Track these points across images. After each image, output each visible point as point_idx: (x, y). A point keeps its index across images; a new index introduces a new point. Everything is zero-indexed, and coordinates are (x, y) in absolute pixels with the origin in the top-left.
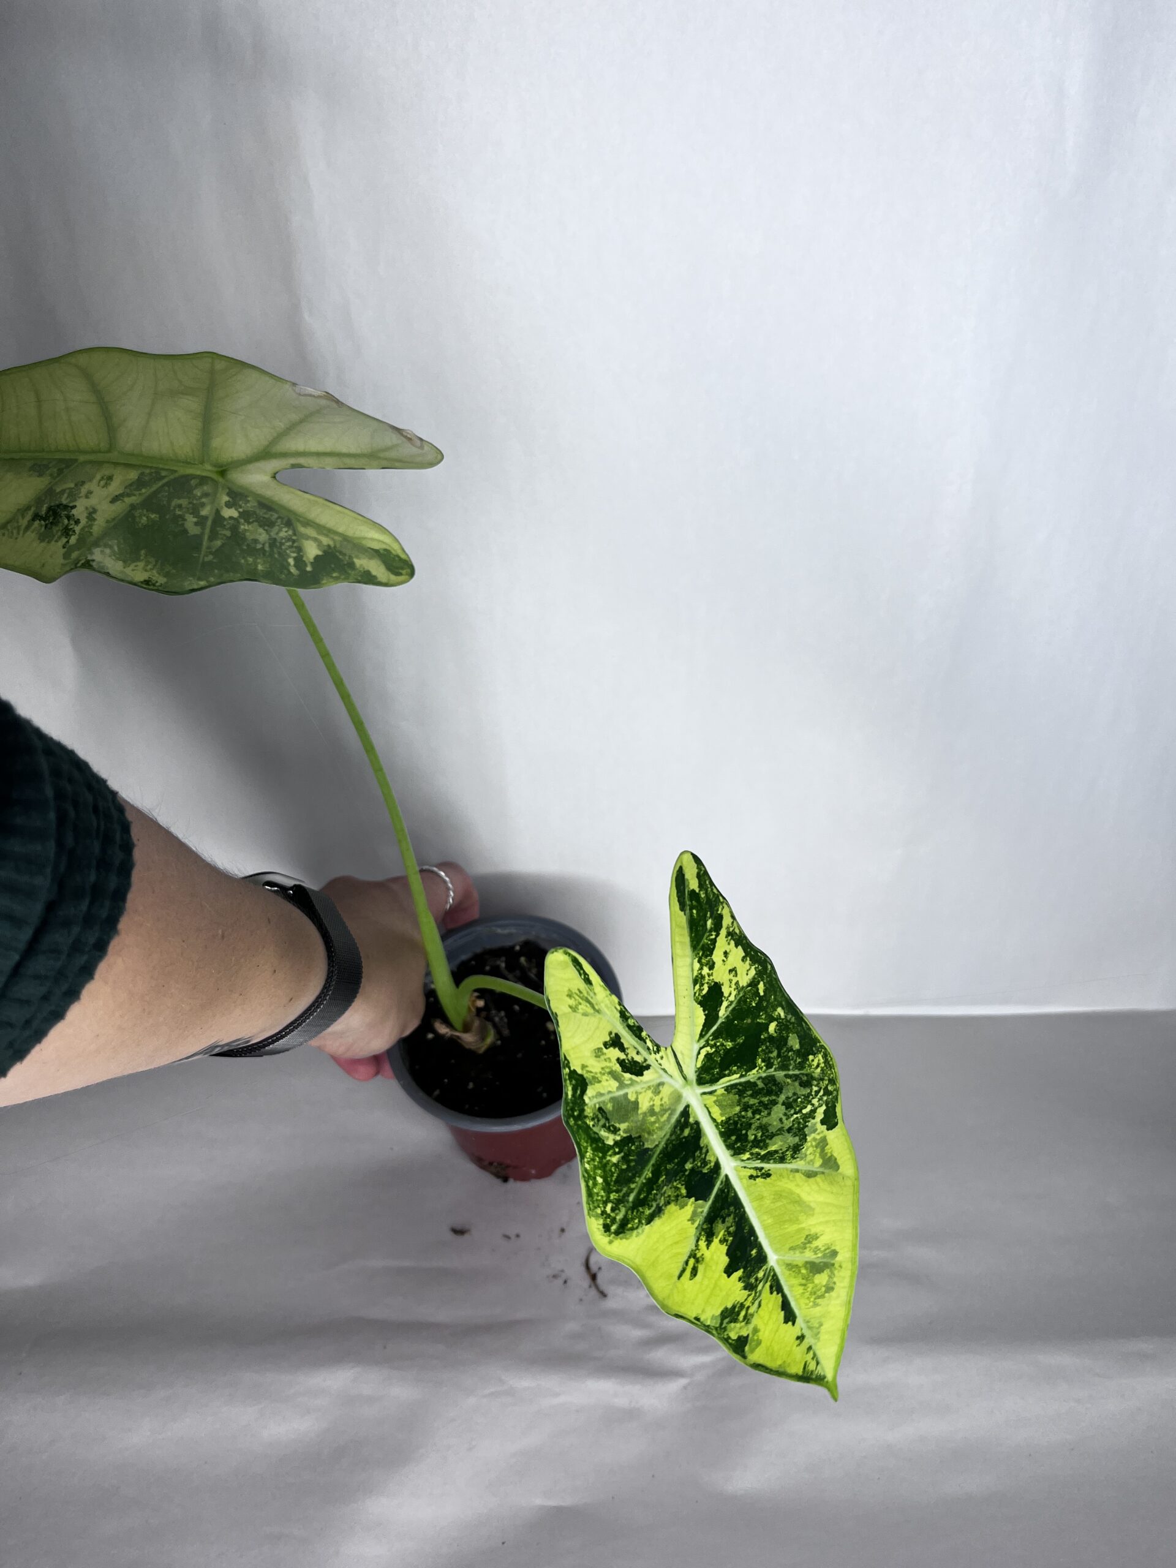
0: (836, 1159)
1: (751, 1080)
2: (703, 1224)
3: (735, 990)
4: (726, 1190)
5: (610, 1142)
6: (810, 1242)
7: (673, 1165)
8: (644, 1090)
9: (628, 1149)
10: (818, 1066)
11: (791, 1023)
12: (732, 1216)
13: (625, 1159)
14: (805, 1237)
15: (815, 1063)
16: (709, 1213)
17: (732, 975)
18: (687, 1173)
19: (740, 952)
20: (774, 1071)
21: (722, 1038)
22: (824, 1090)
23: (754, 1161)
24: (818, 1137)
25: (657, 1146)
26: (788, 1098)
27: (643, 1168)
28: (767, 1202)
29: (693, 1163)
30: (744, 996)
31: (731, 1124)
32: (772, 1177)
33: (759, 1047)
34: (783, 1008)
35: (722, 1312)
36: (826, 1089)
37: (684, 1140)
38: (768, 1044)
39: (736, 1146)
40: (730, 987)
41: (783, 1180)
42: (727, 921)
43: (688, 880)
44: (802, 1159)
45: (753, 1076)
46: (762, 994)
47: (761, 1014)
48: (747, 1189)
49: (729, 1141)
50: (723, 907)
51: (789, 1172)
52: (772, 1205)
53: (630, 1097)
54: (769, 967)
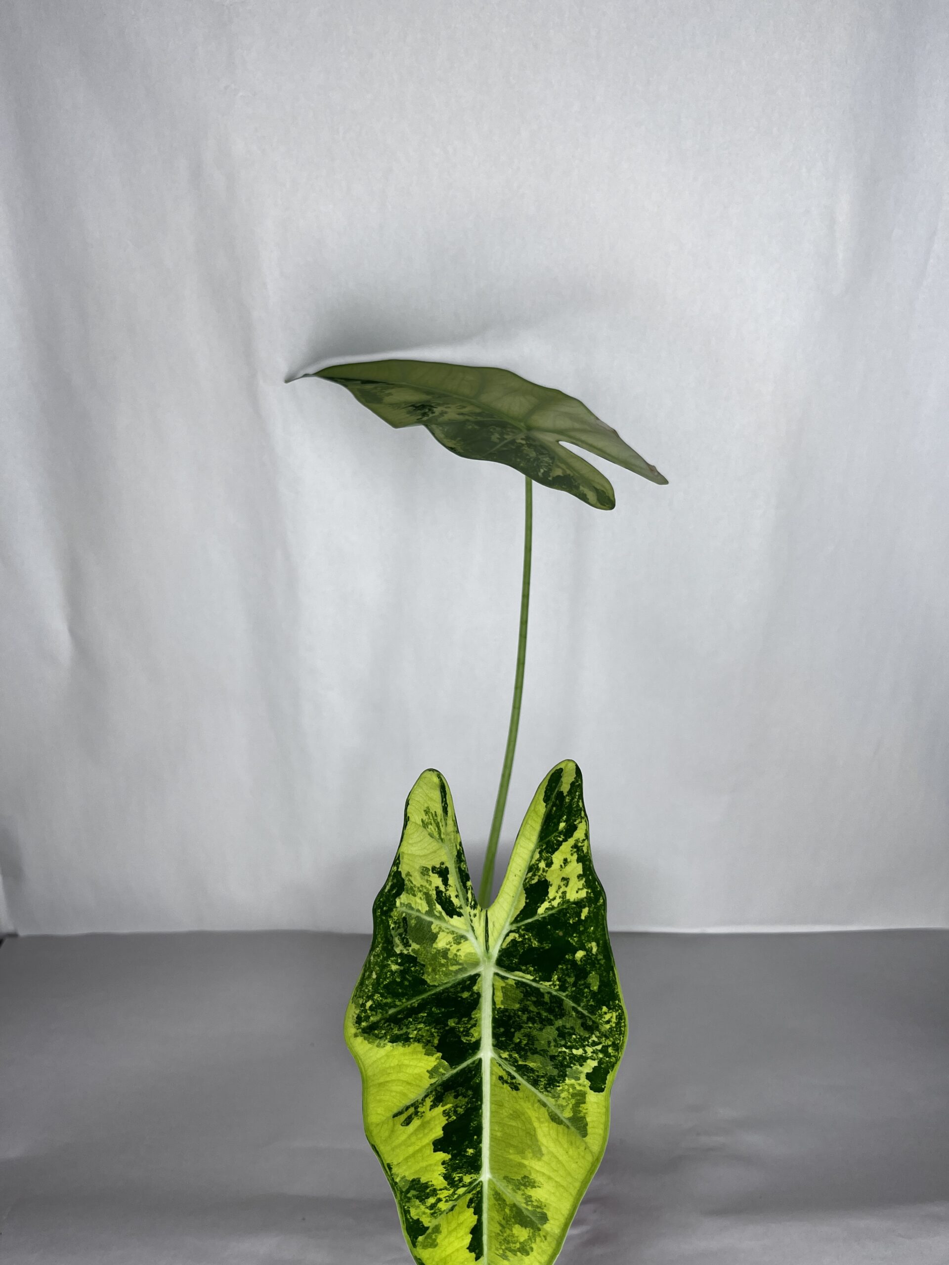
0: (587, 1124)
1: (541, 989)
2: (440, 1085)
3: (560, 897)
4: (473, 1072)
5: (398, 951)
6: (525, 1185)
7: (439, 1011)
8: (447, 931)
9: (408, 967)
10: (608, 1022)
11: (599, 963)
12: (466, 1100)
13: (402, 973)
14: (523, 1176)
15: (607, 1017)
16: (449, 1080)
17: (562, 884)
18: (447, 1028)
19: (579, 868)
20: (564, 996)
21: (532, 933)
22: (603, 1046)
23: (510, 1065)
24: (578, 1088)
25: (435, 986)
26: (564, 1027)
27: (413, 996)
28: (505, 1113)
29: (457, 1024)
30: (566, 909)
31: (506, 1015)
32: (518, 1092)
33: (560, 964)
34: (598, 945)
35: (413, 1180)
36: (607, 1047)
37: (459, 999)
38: (569, 966)
39: (500, 1039)
40: (557, 892)
41: (527, 1102)
42: (579, 834)
43: (562, 782)
44: (553, 1097)
45: (544, 987)
46: (583, 917)
47: (575, 935)
48: (493, 1086)
49: (498, 1030)
50: (581, 822)
51: (536, 1101)
52: (507, 1119)
53: (433, 927)
54: (601, 901)
